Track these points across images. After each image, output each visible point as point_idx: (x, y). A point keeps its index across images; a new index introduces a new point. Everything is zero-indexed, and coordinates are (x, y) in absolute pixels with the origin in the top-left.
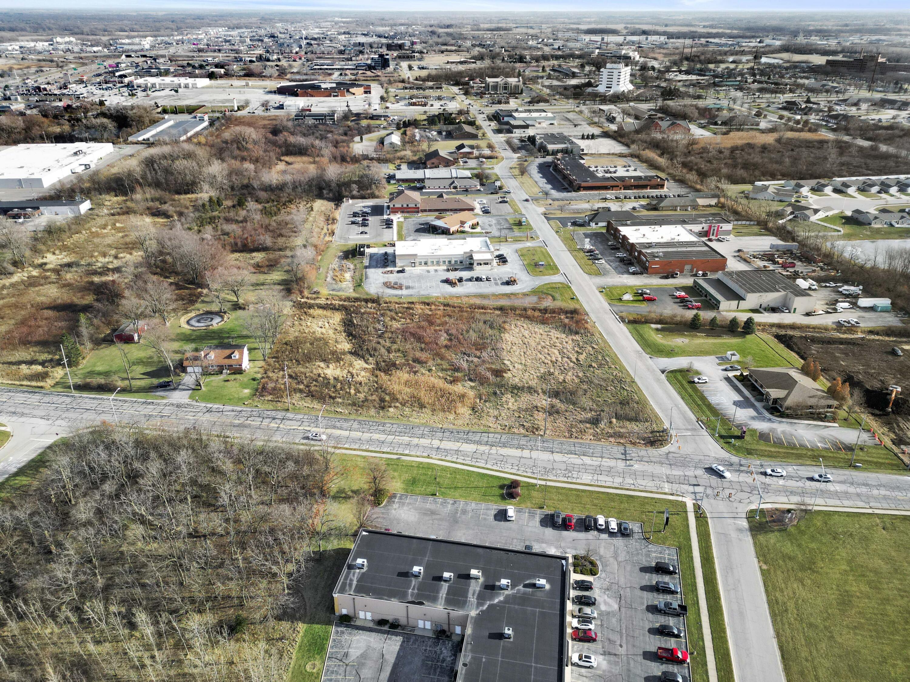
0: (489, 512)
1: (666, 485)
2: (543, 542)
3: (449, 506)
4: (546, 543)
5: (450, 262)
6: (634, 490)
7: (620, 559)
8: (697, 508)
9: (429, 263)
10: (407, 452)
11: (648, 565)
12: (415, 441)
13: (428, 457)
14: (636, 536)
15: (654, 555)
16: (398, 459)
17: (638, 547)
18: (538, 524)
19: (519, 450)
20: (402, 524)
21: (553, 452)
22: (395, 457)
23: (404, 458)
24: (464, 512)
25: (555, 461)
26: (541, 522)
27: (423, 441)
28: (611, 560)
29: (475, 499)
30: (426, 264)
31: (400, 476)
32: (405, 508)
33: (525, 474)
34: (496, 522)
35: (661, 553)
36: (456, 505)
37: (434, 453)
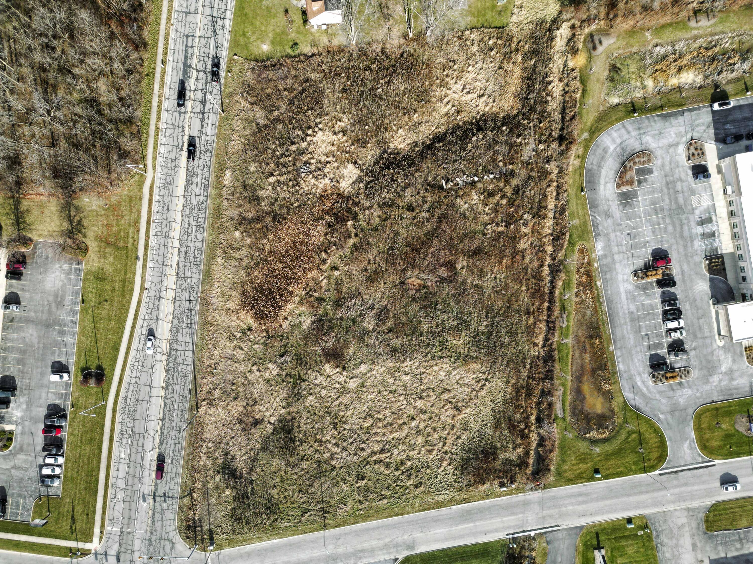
0: (64, 356)
1: (116, 529)
2: (27, 405)
3: (69, 318)
4: (27, 408)
5: (741, 258)
6: (105, 496)
7: (13, 471)
8: (85, 553)
9: (734, 220)
10: (150, 264)
11: (8, 494)
12: (172, 271)
13: (143, 289)
14: (43, 489)
15: (21, 501)
16: (137, 258)
17: (29, 489)
18: (51, 402)
19: (162, 384)
20: (40, 277)
21: (163, 420)
22: (141, 253)
23: (139, 264)
24: (62, 333)
25: (147, 422)
26: (55, 405)
27: (171, 281)
28: (12, 464)
29: (80, 342)
30: (732, 214)
31: (109, 264)
32: (63, 276)
33: (123, 390)
34: (50, 364)
35: (24, 507)
36: (70, 324)
37: (152, 294)
